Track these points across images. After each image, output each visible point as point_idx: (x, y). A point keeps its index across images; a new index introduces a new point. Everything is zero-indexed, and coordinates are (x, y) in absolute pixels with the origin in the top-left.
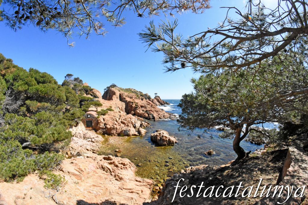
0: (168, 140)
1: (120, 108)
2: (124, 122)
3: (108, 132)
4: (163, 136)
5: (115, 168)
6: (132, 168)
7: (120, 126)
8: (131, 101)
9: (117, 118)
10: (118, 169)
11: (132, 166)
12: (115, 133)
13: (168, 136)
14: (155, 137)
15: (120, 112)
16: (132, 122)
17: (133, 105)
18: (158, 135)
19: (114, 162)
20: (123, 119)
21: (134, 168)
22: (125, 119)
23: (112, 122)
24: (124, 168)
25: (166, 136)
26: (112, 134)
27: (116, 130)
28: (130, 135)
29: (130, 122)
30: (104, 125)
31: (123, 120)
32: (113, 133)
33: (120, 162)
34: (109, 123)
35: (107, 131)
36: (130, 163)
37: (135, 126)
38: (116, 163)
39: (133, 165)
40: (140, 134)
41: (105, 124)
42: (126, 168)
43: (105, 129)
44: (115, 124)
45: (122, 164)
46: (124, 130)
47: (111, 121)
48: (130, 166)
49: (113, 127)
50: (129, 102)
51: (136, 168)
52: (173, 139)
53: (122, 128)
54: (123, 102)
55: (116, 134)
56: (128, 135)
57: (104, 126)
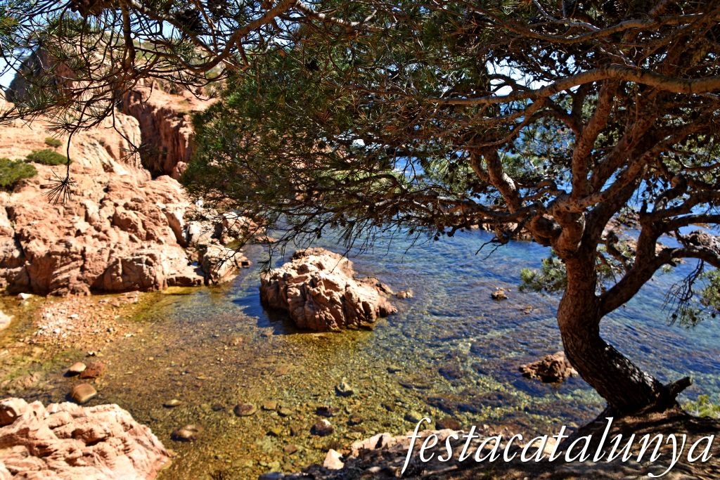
0: (343, 298)
1: (108, 149)
2: (128, 221)
3: (38, 279)
4: (314, 282)
5: (27, 464)
6: (138, 453)
7: (101, 239)
8: (176, 107)
9: (88, 203)
10: (53, 463)
11: (139, 441)
12: (79, 279)
13: (341, 279)
14: (277, 286)
15: (108, 169)
16: (171, 216)
17: (182, 130)
18: (294, 274)
19: (27, 430)
20: (121, 203)
21: (152, 454)
22: (132, 204)
23: (61, 223)
24: (87, 455)
25: (330, 278)
26: (58, 284)
27: (81, 263)
28: (156, 282)
29: (163, 216)
30: (11, 242)
31: (120, 210)
32: (67, 279)
33: (69, 429)
34: (43, 231)
35: (33, 276)
36: (128, 428)
37: (190, 236)
38: (38, 435)
39: (148, 434)
40: (207, 278)
41: (18, 238)
42: (103, 454)
43: (19, 262)
44: (78, 233)
45: (76, 434)
46: (124, 261)
47: (53, 216)
48: (124, 441)
49: (61, 248)
50: (164, 112)
51: (163, 453)
52: (366, 294)
53: (112, 252)
54: (128, 113)
55: (79, 285)
56: (146, 284)
57: (13, 246)
